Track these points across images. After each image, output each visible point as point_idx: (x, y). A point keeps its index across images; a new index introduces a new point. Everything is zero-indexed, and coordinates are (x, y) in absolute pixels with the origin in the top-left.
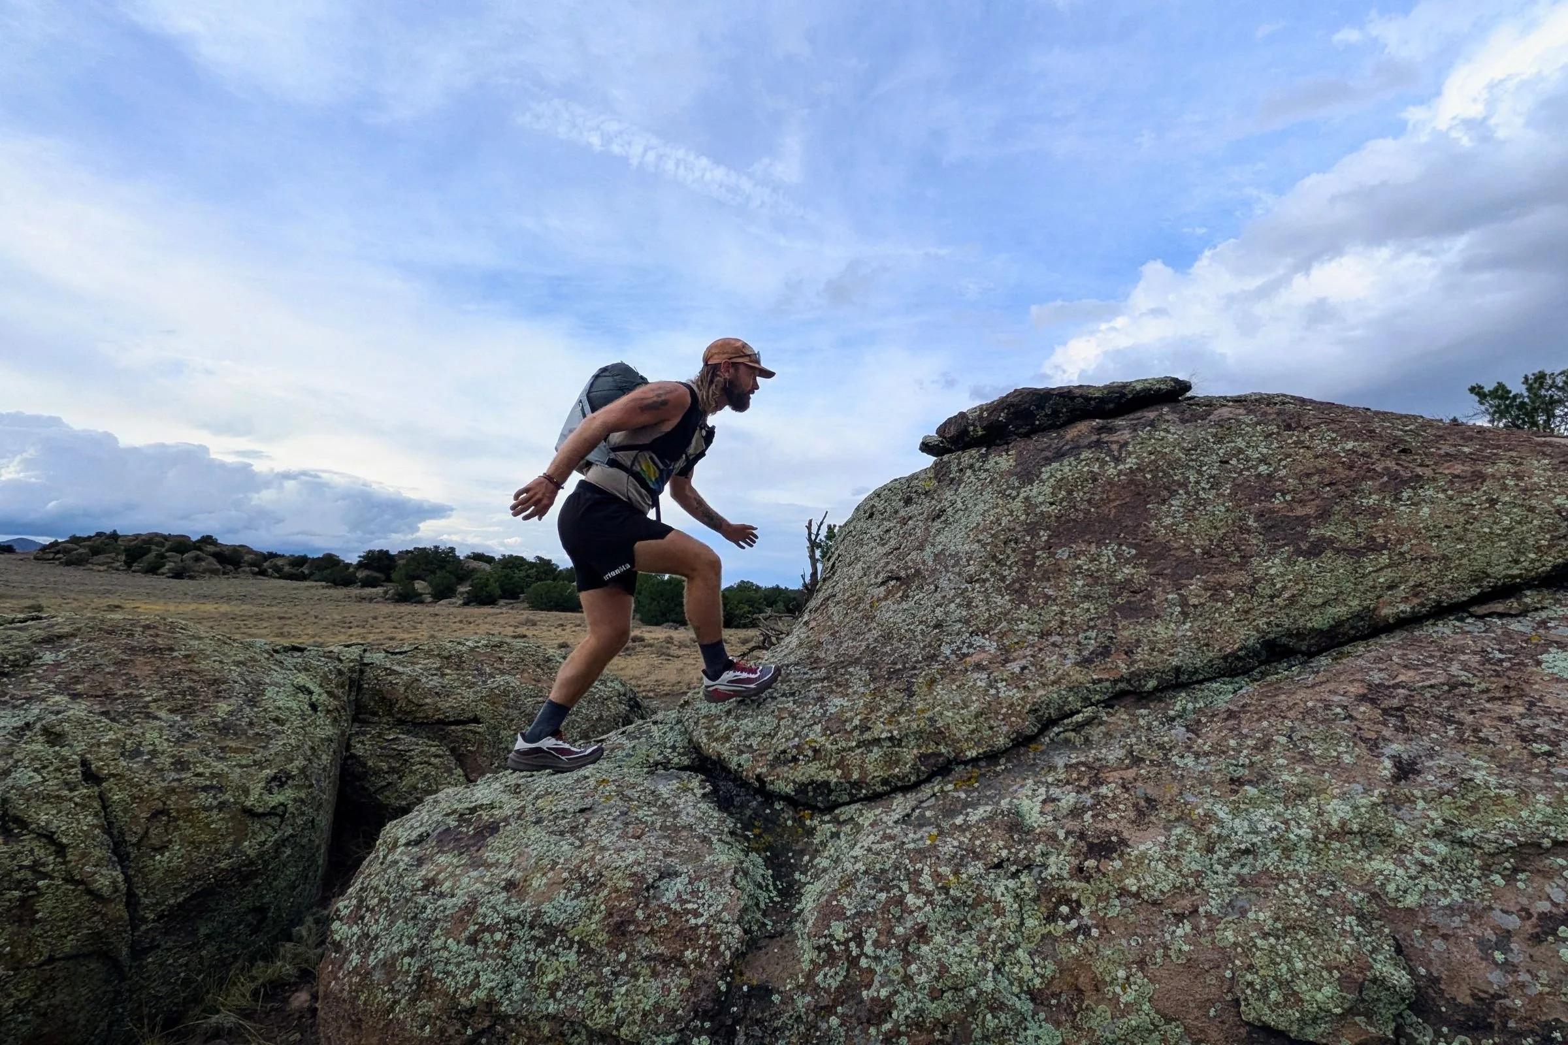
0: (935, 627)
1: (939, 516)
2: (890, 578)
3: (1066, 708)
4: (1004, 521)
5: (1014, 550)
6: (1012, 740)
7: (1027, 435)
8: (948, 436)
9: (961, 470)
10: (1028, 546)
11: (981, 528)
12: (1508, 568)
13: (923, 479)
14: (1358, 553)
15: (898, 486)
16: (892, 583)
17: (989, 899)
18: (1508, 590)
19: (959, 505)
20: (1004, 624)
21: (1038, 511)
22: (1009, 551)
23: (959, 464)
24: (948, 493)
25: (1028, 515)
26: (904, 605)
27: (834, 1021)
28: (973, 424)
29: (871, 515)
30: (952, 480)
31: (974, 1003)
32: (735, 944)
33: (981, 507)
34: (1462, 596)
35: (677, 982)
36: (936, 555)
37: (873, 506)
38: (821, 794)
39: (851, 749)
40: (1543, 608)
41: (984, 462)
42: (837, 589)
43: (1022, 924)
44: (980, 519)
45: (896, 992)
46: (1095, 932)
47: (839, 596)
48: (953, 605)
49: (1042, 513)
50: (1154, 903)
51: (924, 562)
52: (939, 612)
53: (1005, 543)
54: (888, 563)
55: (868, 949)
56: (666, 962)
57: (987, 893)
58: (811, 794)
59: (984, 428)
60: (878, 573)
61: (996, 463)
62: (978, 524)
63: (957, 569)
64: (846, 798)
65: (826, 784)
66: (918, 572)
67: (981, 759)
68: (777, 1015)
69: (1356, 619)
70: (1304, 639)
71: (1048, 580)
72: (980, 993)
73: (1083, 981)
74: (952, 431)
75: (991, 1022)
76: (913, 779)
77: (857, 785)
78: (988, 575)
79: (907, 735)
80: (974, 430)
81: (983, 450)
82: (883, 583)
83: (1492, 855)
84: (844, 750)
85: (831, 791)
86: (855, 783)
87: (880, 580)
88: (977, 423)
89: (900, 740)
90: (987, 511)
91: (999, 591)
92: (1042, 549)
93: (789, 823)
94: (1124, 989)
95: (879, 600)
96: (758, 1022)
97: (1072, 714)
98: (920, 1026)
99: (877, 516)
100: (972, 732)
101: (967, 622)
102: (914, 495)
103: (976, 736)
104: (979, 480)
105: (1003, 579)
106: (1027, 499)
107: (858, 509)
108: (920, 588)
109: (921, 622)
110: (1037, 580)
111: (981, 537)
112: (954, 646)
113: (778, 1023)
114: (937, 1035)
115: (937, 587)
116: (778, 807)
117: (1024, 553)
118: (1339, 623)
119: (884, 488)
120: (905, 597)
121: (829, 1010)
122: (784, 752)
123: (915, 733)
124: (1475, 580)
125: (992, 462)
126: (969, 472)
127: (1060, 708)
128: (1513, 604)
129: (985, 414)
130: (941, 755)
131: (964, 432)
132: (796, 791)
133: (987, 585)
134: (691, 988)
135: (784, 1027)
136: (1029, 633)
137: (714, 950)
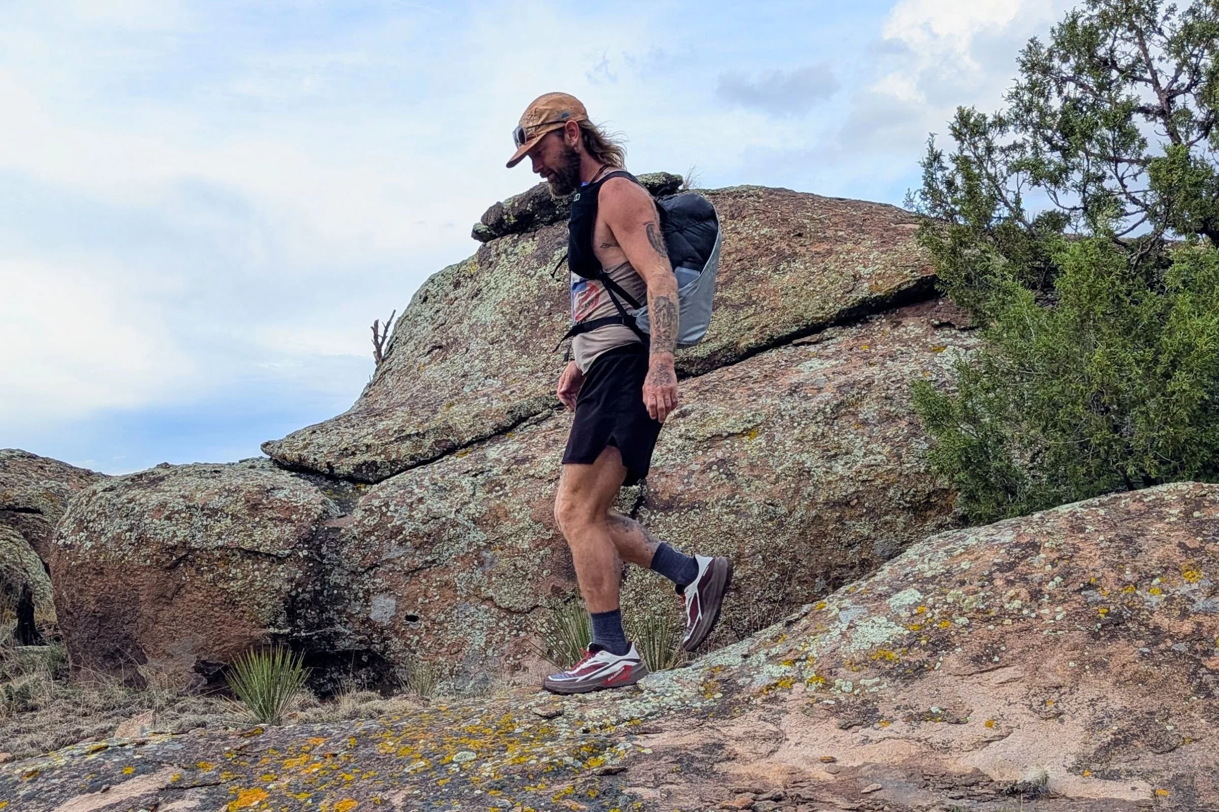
0: (463, 376)
1: (476, 295)
2: (434, 348)
3: (532, 411)
4: (523, 296)
5: (525, 317)
6: (495, 430)
7: (551, 223)
8: (490, 224)
9: (498, 255)
10: (536, 314)
11: (505, 302)
12: (817, 313)
13: (471, 265)
14: (738, 307)
15: (450, 271)
16: (436, 351)
17: (458, 486)
18: (816, 328)
19: (492, 284)
20: (509, 368)
21: (547, 286)
22: (522, 318)
23: (497, 249)
24: (486, 275)
25: (539, 290)
26: (443, 365)
27: (373, 538)
28: (507, 214)
29: (425, 300)
30: (491, 263)
31: (444, 524)
32: (319, 512)
33: (508, 285)
34: (785, 332)
35: (288, 529)
36: (471, 326)
37: (427, 291)
38: (372, 471)
39: (391, 443)
40: (832, 338)
41: (515, 247)
42: (393, 364)
43: (474, 494)
44: (505, 294)
45: (405, 523)
46: (510, 495)
47: (394, 368)
48: (477, 361)
49: (550, 288)
50: (540, 478)
51: (461, 333)
52: (466, 367)
53: (520, 313)
54: (434, 336)
55: (392, 508)
56: (282, 520)
57: (457, 483)
58: (364, 472)
59: (516, 217)
60: (426, 345)
61: (524, 247)
62: (504, 299)
63: (484, 335)
64: (388, 473)
65: (374, 463)
66: (456, 340)
67: (475, 442)
68: (343, 536)
69: (725, 350)
70: (693, 366)
71: (545, 337)
72: (447, 519)
73: (500, 513)
74: (492, 220)
75: (452, 532)
76: (430, 455)
77: (393, 462)
78: (504, 337)
79: (428, 431)
80: (508, 219)
81: (516, 237)
82: (429, 352)
83: (700, 442)
84: (387, 444)
85: (378, 468)
86: (394, 461)
87: (427, 350)
88: (510, 213)
89: (424, 435)
90: (512, 288)
91: (510, 347)
92: (545, 315)
93: (351, 491)
94: (518, 513)
95: (425, 365)
96: (333, 540)
97: (536, 414)
98: (416, 536)
99: (430, 299)
100: (470, 426)
101: (485, 371)
102: (462, 279)
103: (472, 429)
104: (509, 262)
105: (514, 338)
106: (541, 277)
107: (415, 296)
108: (456, 351)
109: (452, 375)
110: (537, 338)
111: (504, 309)
112: (472, 387)
113: (343, 540)
114: (425, 539)
115: (467, 350)
116: (342, 484)
117: (532, 318)
118: (714, 354)
119: (437, 275)
120: (444, 359)
121: (370, 533)
122: (346, 449)
123: (433, 430)
124: (796, 321)
125: (520, 247)
126: (503, 256)
127: (528, 411)
128: (817, 337)
129: (516, 205)
130: (449, 440)
131: (500, 221)
132: (354, 470)
133: (503, 344)
134: (296, 531)
135: (347, 541)
136: (524, 372)
137: (308, 515)
